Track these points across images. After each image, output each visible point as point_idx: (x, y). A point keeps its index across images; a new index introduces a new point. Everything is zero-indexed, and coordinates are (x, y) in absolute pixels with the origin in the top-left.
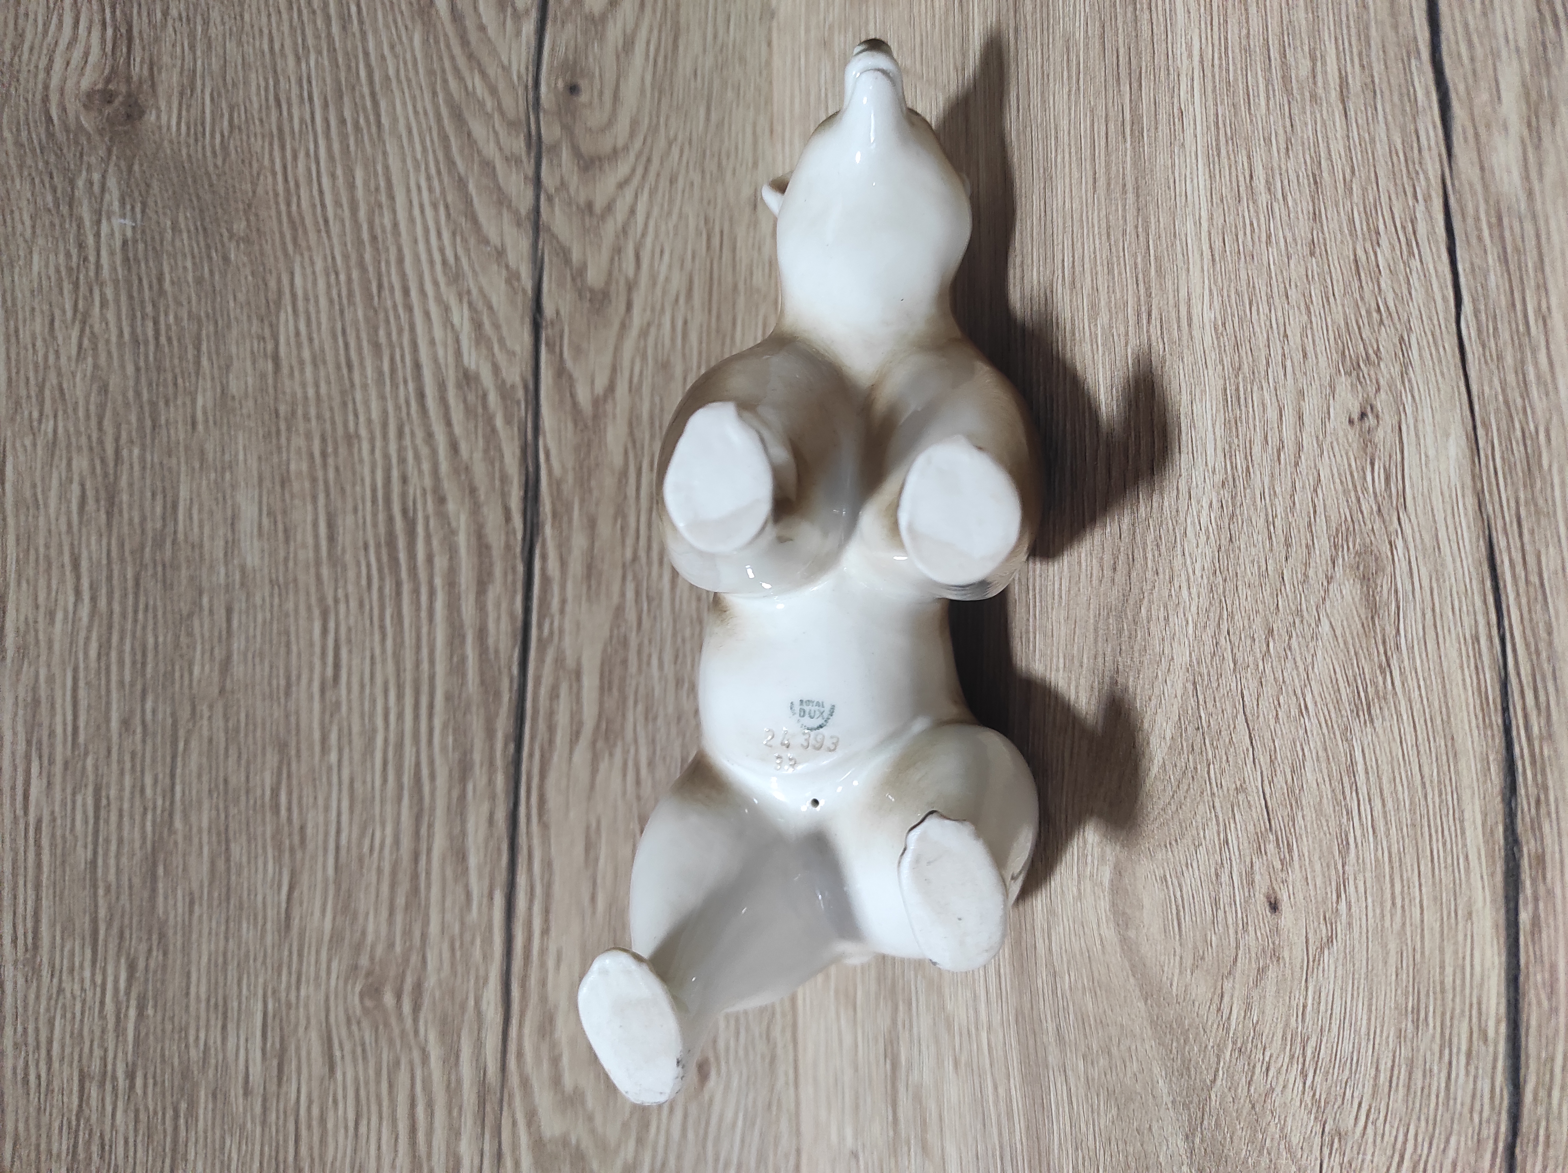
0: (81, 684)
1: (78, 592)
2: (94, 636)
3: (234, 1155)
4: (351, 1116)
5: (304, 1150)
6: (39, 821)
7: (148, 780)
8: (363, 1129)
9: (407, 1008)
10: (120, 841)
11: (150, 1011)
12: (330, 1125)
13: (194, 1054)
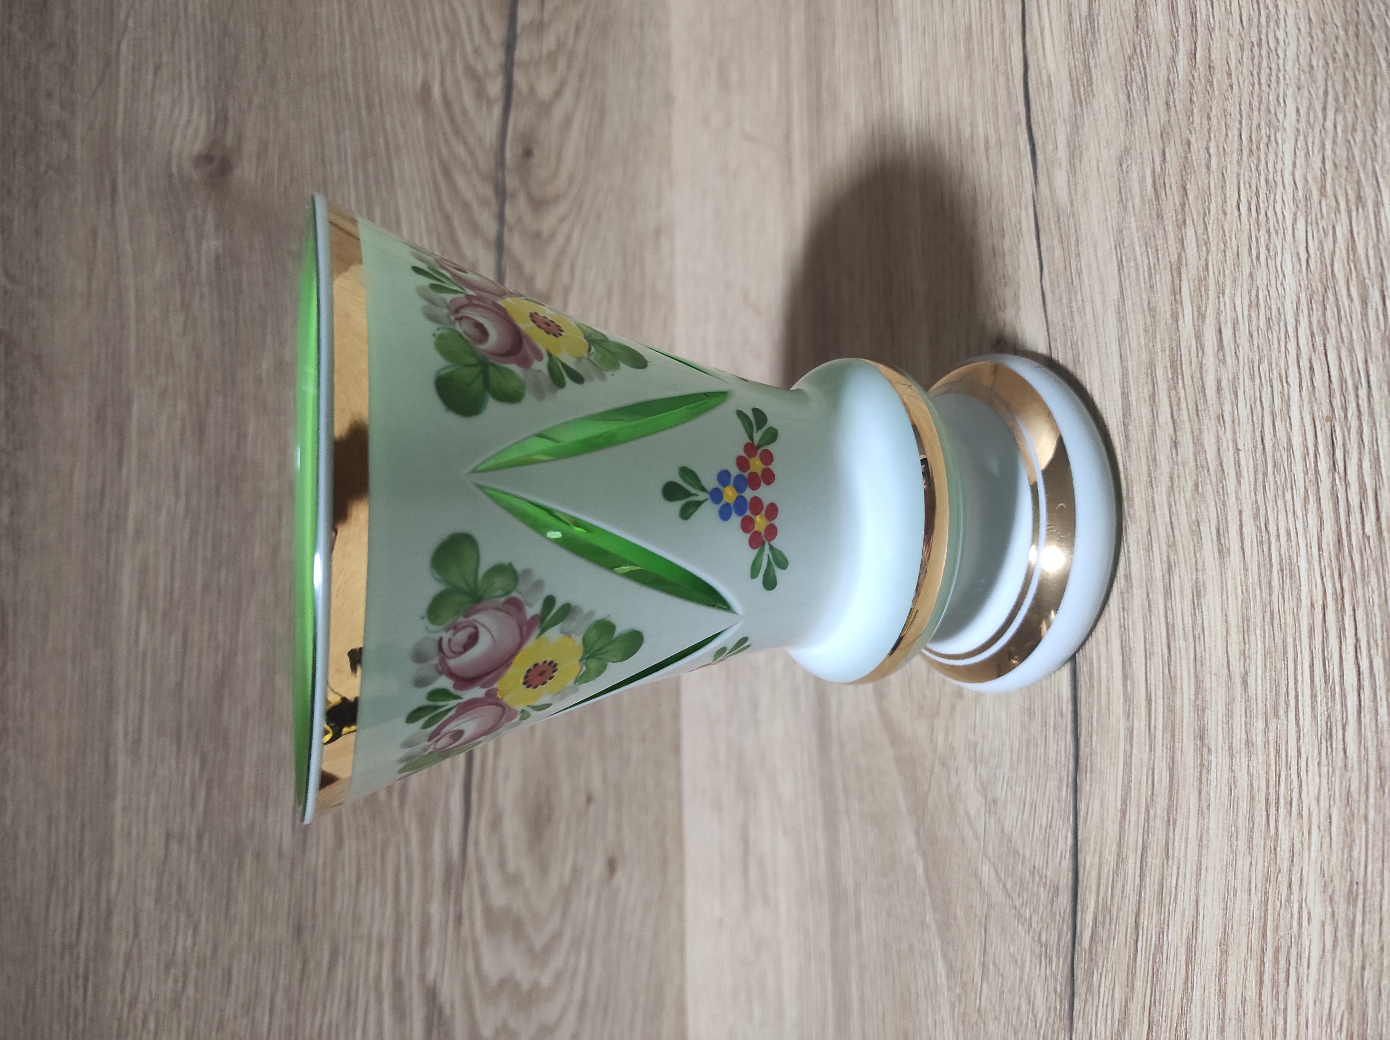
0: (178, 557)
1: (177, 495)
2: (188, 525)
3: (270, 900)
4: (354, 876)
5: (319, 901)
6: (145, 653)
7: (220, 627)
8: (362, 889)
9: (395, 802)
10: (200, 670)
11: (215, 792)
12: (339, 884)
13: (244, 825)
